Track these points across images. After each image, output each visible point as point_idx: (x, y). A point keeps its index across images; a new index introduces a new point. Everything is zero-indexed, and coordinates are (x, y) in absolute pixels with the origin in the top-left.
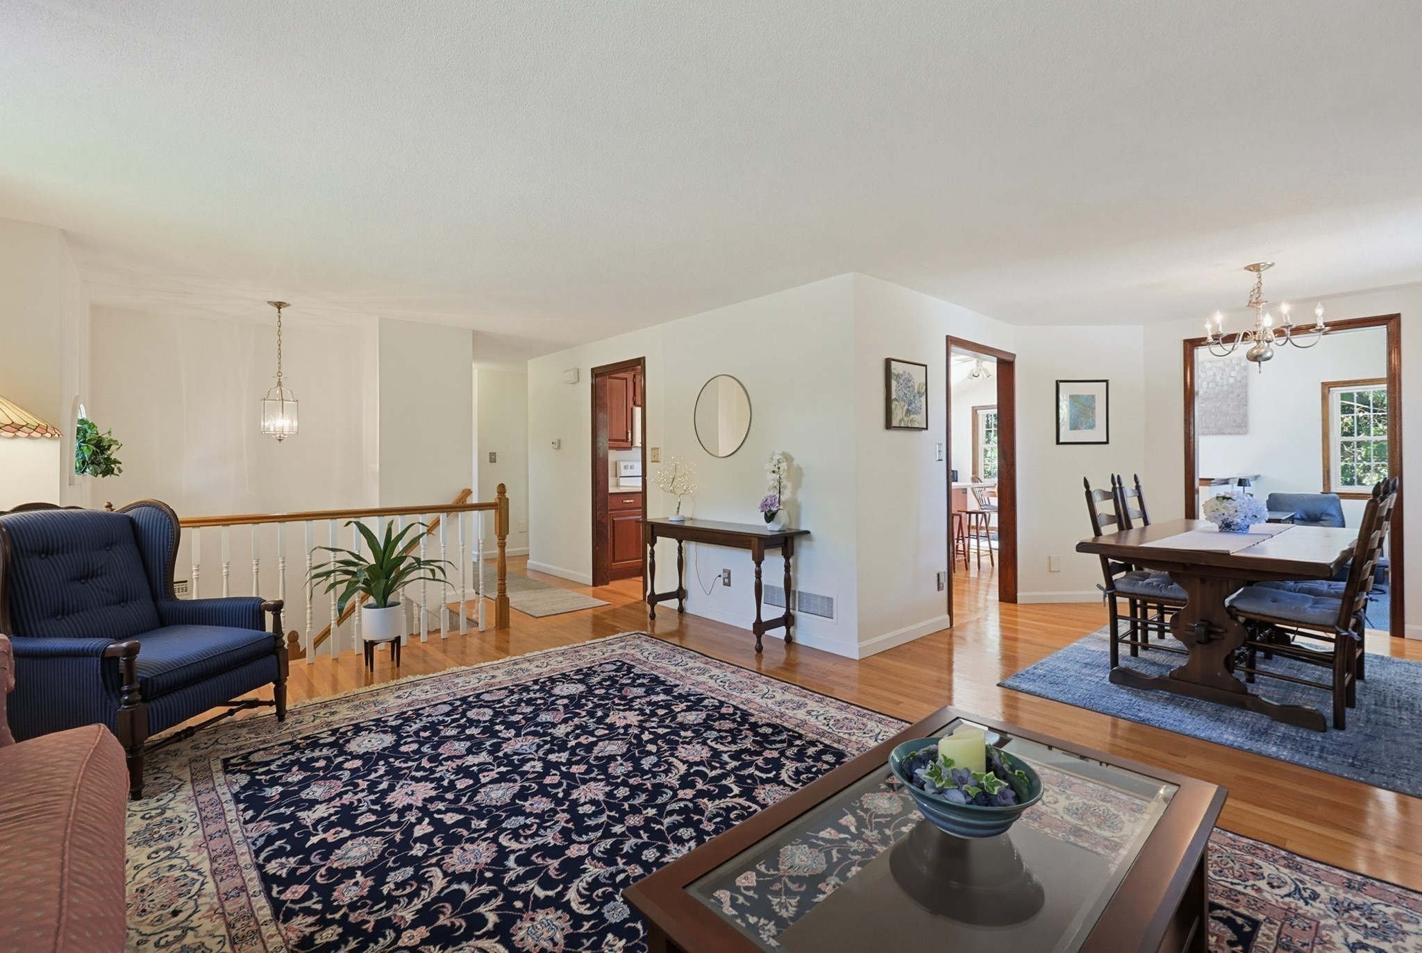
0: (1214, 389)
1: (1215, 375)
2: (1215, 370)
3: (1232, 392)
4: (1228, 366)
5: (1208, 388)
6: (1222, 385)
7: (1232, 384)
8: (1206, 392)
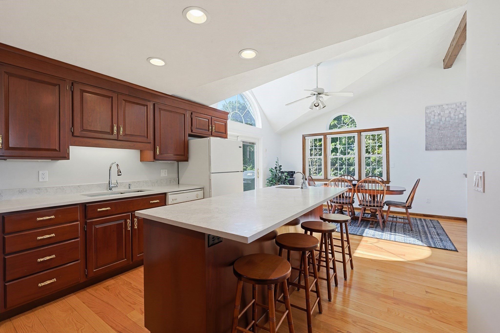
0: (450, 121)
1: (450, 113)
2: (450, 110)
3: (462, 123)
4: (458, 107)
5: (445, 121)
6: (455, 119)
7: (462, 118)
8: (444, 124)
